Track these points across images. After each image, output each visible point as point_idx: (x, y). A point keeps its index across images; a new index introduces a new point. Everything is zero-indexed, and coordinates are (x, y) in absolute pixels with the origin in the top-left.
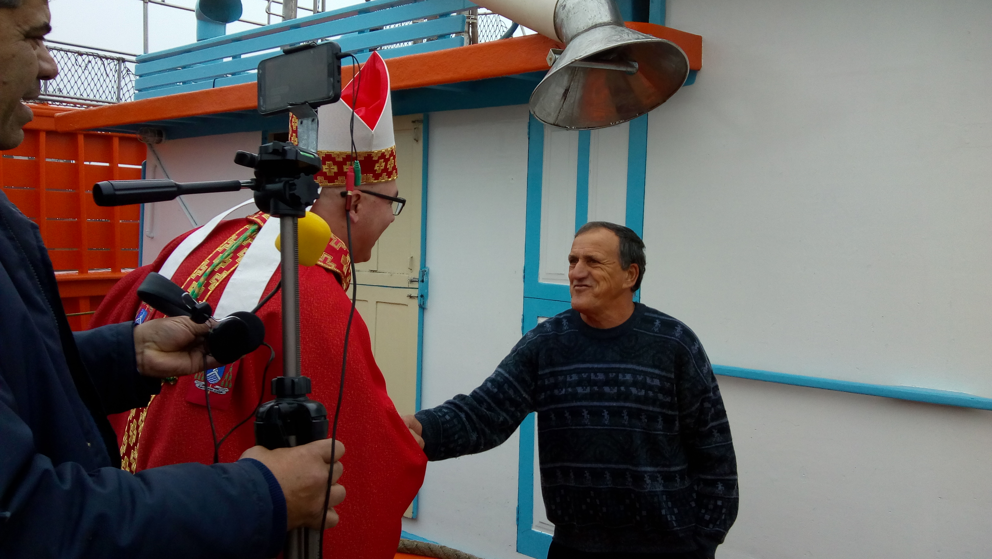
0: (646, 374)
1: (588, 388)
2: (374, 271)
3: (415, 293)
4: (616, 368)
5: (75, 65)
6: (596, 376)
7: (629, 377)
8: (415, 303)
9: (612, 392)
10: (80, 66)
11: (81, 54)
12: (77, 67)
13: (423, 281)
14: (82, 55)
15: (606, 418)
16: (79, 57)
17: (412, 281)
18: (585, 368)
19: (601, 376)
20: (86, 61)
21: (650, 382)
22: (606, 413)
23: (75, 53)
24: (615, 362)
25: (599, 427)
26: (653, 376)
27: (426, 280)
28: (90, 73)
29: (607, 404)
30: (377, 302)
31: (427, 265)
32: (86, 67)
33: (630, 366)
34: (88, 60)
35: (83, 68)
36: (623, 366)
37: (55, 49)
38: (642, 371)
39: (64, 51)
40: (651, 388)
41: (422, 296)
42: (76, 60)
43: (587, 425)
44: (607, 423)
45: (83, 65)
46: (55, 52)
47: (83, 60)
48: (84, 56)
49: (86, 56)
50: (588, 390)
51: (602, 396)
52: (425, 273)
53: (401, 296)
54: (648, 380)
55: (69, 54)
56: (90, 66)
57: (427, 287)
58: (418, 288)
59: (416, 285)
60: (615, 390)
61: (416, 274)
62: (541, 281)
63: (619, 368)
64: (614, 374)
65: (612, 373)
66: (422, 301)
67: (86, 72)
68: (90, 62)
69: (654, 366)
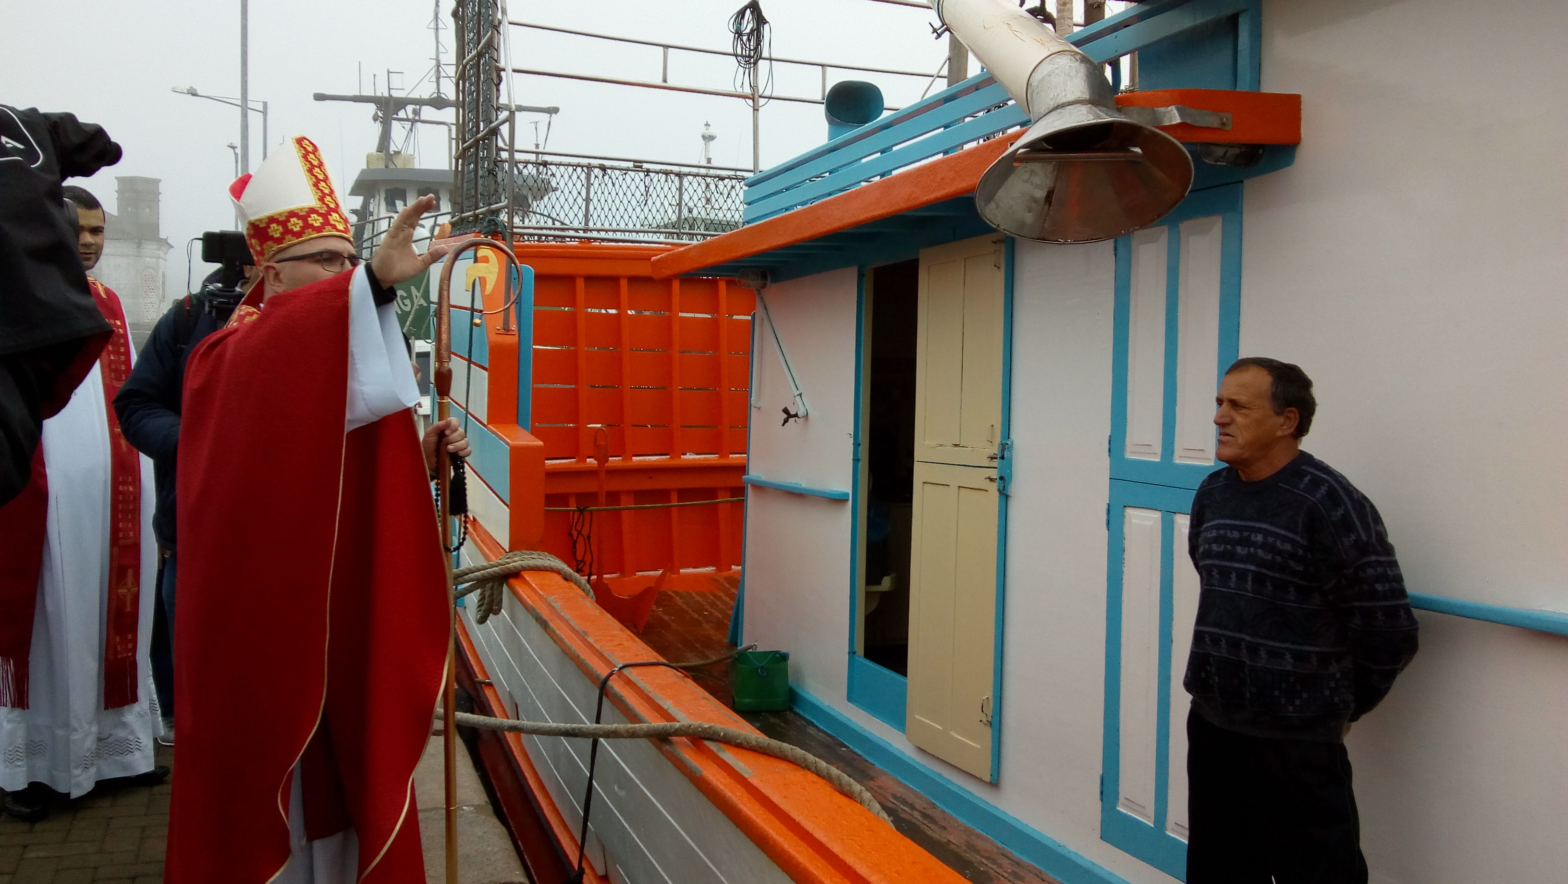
0: (1277, 536)
1: (1223, 546)
2: (956, 445)
3: (994, 474)
4: (1250, 527)
5: (715, 193)
6: (1232, 534)
7: (1260, 538)
8: (994, 487)
9: (1243, 552)
10: (721, 194)
11: (722, 179)
12: (717, 196)
13: (1003, 458)
14: (724, 180)
15: (1232, 580)
16: (720, 181)
17: (992, 458)
18: (1223, 524)
19: (1236, 534)
20: (729, 187)
21: (1279, 546)
22: (1233, 576)
23: (715, 177)
24: (1251, 520)
25: (1224, 589)
26: (1285, 539)
27: (1009, 456)
28: (733, 202)
29: (1236, 565)
30: (959, 487)
31: (1012, 436)
32: (729, 194)
33: (1264, 526)
34: (731, 185)
35: (725, 196)
36: (1258, 525)
37: (689, 174)
38: (1275, 533)
39: (702, 176)
40: (1280, 553)
41: (1002, 478)
42: (716, 186)
43: (1215, 586)
44: (1232, 586)
45: (726, 192)
46: (691, 178)
47: (725, 186)
48: (727, 181)
49: (728, 180)
50: (1222, 548)
51: (1231, 556)
52: (1007, 446)
53: (978, 478)
54: (1279, 543)
55: (708, 180)
56: (733, 193)
57: (1010, 465)
58: (996, 468)
59: (995, 463)
60: (1246, 551)
61: (995, 450)
62: (1129, 456)
63: (1254, 527)
64: (1248, 533)
65: (1246, 531)
66: (1002, 485)
67: (729, 201)
68: (733, 187)
69: (1287, 529)
